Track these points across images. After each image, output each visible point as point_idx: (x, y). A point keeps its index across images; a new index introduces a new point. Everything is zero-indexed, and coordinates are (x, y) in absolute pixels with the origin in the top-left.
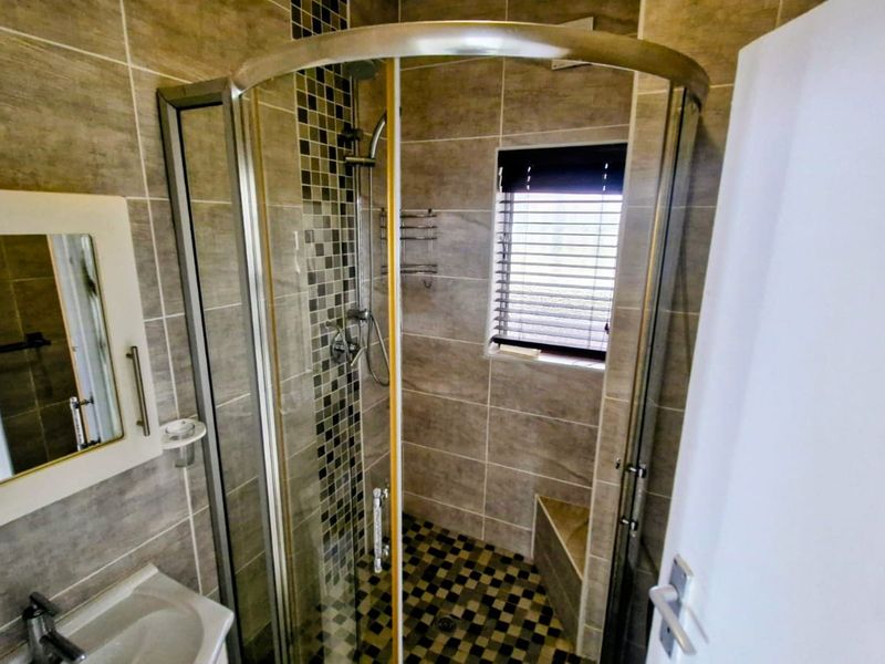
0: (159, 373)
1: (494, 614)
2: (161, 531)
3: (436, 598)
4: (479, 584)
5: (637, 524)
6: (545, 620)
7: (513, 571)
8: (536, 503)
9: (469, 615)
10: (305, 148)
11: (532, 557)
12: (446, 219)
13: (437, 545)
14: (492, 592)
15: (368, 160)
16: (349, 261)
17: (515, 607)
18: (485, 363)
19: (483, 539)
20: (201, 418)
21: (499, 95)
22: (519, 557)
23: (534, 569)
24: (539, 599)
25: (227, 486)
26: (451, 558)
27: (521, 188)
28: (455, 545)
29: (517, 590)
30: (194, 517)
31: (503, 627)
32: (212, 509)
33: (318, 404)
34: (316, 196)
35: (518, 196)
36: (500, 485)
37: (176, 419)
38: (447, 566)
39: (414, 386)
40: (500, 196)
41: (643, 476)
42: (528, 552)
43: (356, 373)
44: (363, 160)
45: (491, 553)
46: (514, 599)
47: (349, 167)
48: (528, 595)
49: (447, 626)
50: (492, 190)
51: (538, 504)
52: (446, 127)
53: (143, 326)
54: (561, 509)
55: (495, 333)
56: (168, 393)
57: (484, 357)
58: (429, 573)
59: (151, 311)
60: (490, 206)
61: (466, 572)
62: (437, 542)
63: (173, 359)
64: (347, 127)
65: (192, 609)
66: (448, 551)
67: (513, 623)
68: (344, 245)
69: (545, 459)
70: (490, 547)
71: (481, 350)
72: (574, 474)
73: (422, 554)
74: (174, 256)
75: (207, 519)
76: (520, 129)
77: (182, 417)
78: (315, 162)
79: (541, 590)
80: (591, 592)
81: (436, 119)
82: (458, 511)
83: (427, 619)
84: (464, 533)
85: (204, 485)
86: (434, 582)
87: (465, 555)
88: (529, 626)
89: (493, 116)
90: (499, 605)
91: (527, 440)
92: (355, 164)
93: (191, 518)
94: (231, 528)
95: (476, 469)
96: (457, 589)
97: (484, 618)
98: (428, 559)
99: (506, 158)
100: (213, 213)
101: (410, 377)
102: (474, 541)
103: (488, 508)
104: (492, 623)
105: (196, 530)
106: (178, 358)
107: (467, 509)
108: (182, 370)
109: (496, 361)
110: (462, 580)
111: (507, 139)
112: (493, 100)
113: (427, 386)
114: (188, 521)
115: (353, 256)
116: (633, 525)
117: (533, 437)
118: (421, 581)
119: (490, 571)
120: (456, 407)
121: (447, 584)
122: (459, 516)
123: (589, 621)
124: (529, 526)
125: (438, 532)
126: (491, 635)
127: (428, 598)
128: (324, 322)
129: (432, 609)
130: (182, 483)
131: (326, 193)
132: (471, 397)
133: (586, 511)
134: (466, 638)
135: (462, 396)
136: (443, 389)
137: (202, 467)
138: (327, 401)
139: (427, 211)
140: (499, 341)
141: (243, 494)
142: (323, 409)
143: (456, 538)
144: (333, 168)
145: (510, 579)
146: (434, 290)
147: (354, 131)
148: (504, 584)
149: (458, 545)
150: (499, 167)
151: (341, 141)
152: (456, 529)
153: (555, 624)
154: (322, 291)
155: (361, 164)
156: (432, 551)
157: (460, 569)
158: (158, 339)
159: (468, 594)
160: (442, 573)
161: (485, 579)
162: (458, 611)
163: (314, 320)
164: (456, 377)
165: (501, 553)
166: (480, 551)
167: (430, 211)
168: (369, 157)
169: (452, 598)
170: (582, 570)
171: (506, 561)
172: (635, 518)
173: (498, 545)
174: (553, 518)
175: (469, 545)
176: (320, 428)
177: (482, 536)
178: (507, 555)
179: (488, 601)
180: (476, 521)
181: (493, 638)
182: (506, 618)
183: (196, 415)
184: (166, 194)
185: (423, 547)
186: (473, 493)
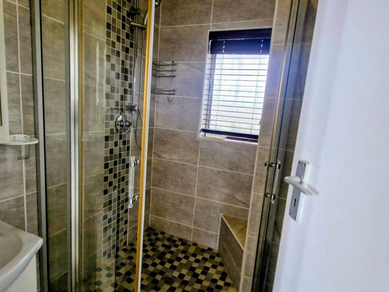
0: (13, 104)
1: (196, 275)
2: (5, 198)
3: (164, 268)
4: (188, 261)
5: (274, 196)
6: (222, 279)
7: (207, 256)
8: (220, 219)
9: (181, 276)
10: (109, 11)
11: (217, 249)
12: (181, 67)
13: (166, 243)
14: (195, 265)
15: (142, 26)
16: (129, 79)
17: (207, 273)
18: (198, 142)
19: (191, 240)
20: (37, 136)
21: (211, 4)
22: (210, 249)
23: (218, 255)
24: (220, 269)
25: (48, 183)
26: (173, 249)
27: (220, 52)
28: (176, 243)
29: (208, 264)
30: (27, 196)
31: (200, 282)
32: (38, 194)
33: (106, 152)
34: (113, 38)
35: (218, 56)
36: (202, 209)
37: (21, 134)
38: (171, 252)
39: (160, 156)
40: (209, 56)
41: (279, 168)
42: (215, 246)
43: (129, 141)
44: (139, 25)
45: (195, 247)
46: (207, 269)
47: (132, 28)
48: (214, 267)
49: (169, 281)
50: (205, 52)
51: (222, 218)
52: (183, 20)
53: (6, 74)
54: (233, 221)
55: (203, 127)
56: (18, 117)
57: (197, 139)
58: (161, 256)
59: (11, 67)
60: (204, 60)
61: (181, 256)
62: (167, 241)
63: (23, 99)
64: (132, 8)
65: (18, 236)
66: (172, 246)
67: (205, 280)
68: (126, 70)
69: (226, 194)
70: (195, 244)
71: (196, 136)
72: (241, 201)
73: (158, 246)
74: (29, 41)
75: (35, 199)
76: (221, 21)
77: (25, 134)
78: (114, 20)
79: (221, 264)
80: (248, 257)
81: (179, 16)
82: (179, 225)
83: (159, 277)
84: (182, 237)
85: (35, 178)
86: (163, 260)
87: (181, 248)
88: (214, 281)
89: (207, 14)
90: (198, 271)
91: (218, 184)
92: (135, 26)
93: (25, 195)
94: (49, 209)
95: (189, 201)
96: (176, 263)
97: (190, 277)
98: (161, 249)
99: (213, 35)
100: (54, 26)
101: (158, 150)
102: (187, 241)
103: (196, 223)
104: (195, 280)
105: (28, 203)
106: (25, 99)
107: (184, 223)
108: (28, 107)
109: (203, 141)
110: (179, 259)
111: (215, 25)
112: (208, 6)
113: (166, 156)
114: (23, 197)
115: (131, 77)
116: (273, 196)
117: (220, 182)
118: (157, 259)
119: (194, 255)
120: (181, 167)
121: (171, 261)
122: (179, 228)
123: (246, 274)
124: (216, 232)
125: (168, 236)
126: (193, 285)
127: (159, 267)
128: (113, 107)
129: (161, 273)
130: (21, 174)
131: (118, 38)
132: (189, 161)
133: (246, 221)
134: (179, 287)
135: (184, 161)
136: (174, 157)
137: (34, 167)
138: (111, 151)
139: (172, 62)
140: (205, 131)
141: (58, 191)
142: (109, 155)
143: (177, 240)
144: (124, 27)
145: (205, 259)
146: (173, 104)
147: (136, 10)
148: (202, 261)
149: (179, 243)
150: (210, 40)
151: (129, 14)
152: (177, 235)
153: (228, 280)
154: (113, 90)
155: (139, 27)
156: (163, 245)
157: (178, 254)
158: (15, 84)
159: (182, 266)
160: (168, 256)
161: (192, 259)
162: (176, 274)
163: (108, 104)
164: (182, 150)
165: (201, 247)
166: (189, 246)
167: (173, 62)
168: (143, 24)
169: (173, 268)
170: (244, 246)
171: (203, 251)
172: (274, 193)
173: (199, 243)
174: (229, 224)
175: (184, 242)
176: (106, 166)
177: (191, 238)
178: (204, 248)
179: (192, 269)
180: (189, 230)
181: (194, 287)
182: (202, 277)
183: (34, 136)
184: (28, 5)
185: (159, 243)
186: (187, 215)
